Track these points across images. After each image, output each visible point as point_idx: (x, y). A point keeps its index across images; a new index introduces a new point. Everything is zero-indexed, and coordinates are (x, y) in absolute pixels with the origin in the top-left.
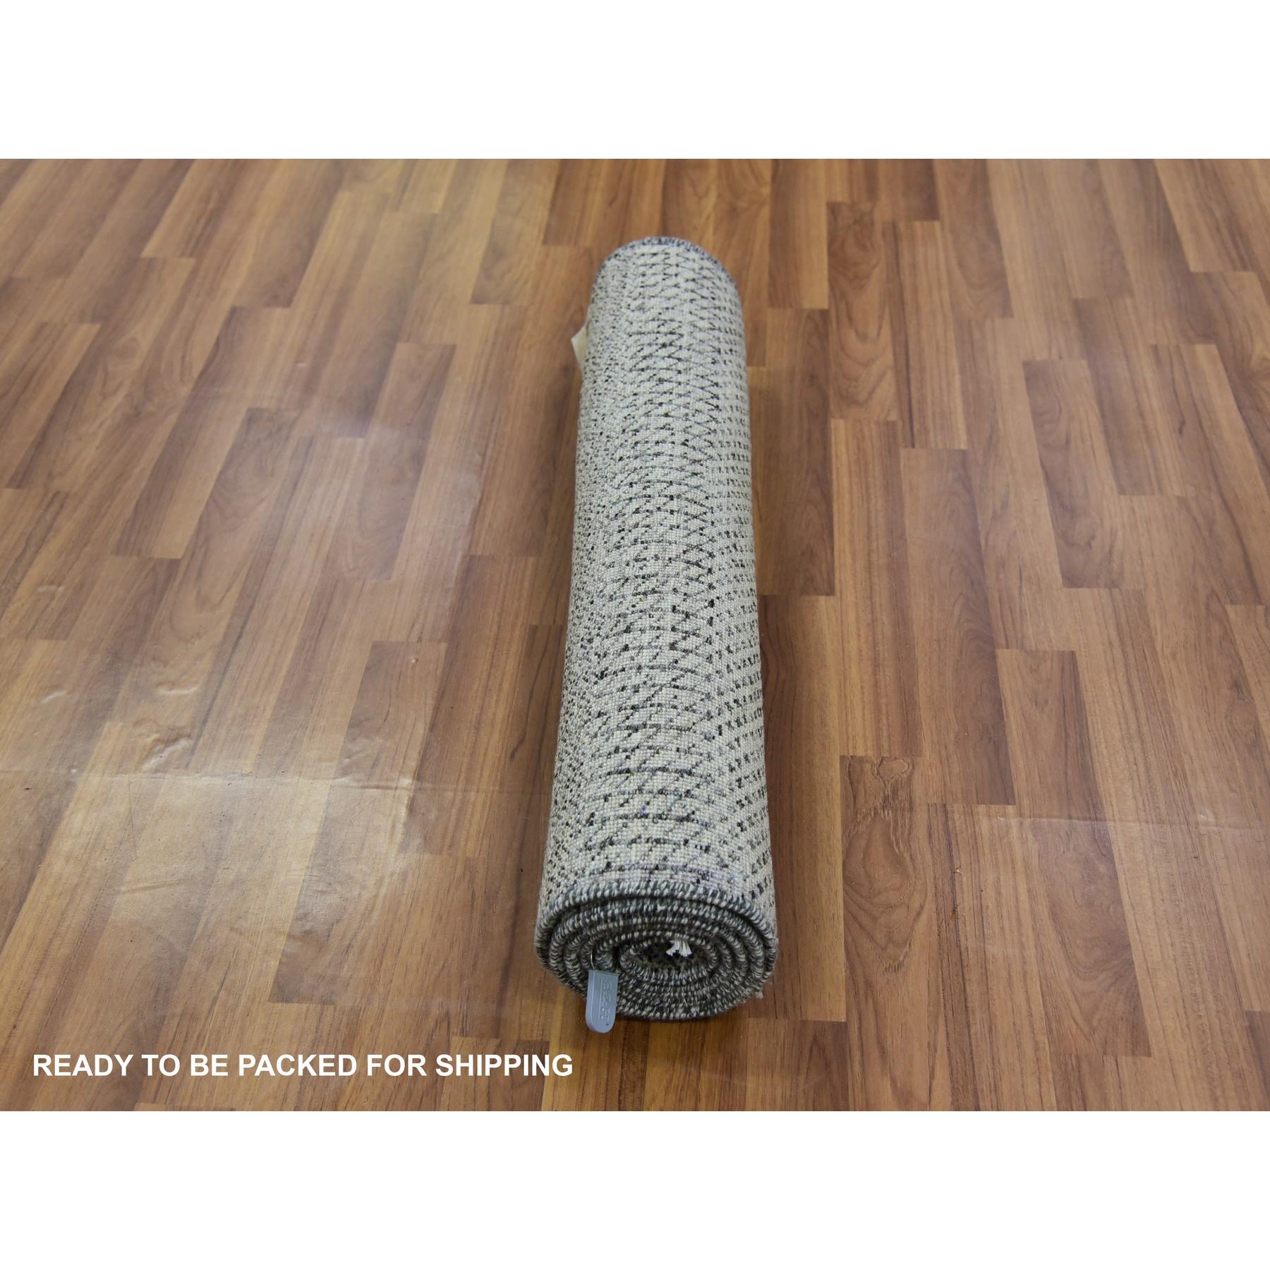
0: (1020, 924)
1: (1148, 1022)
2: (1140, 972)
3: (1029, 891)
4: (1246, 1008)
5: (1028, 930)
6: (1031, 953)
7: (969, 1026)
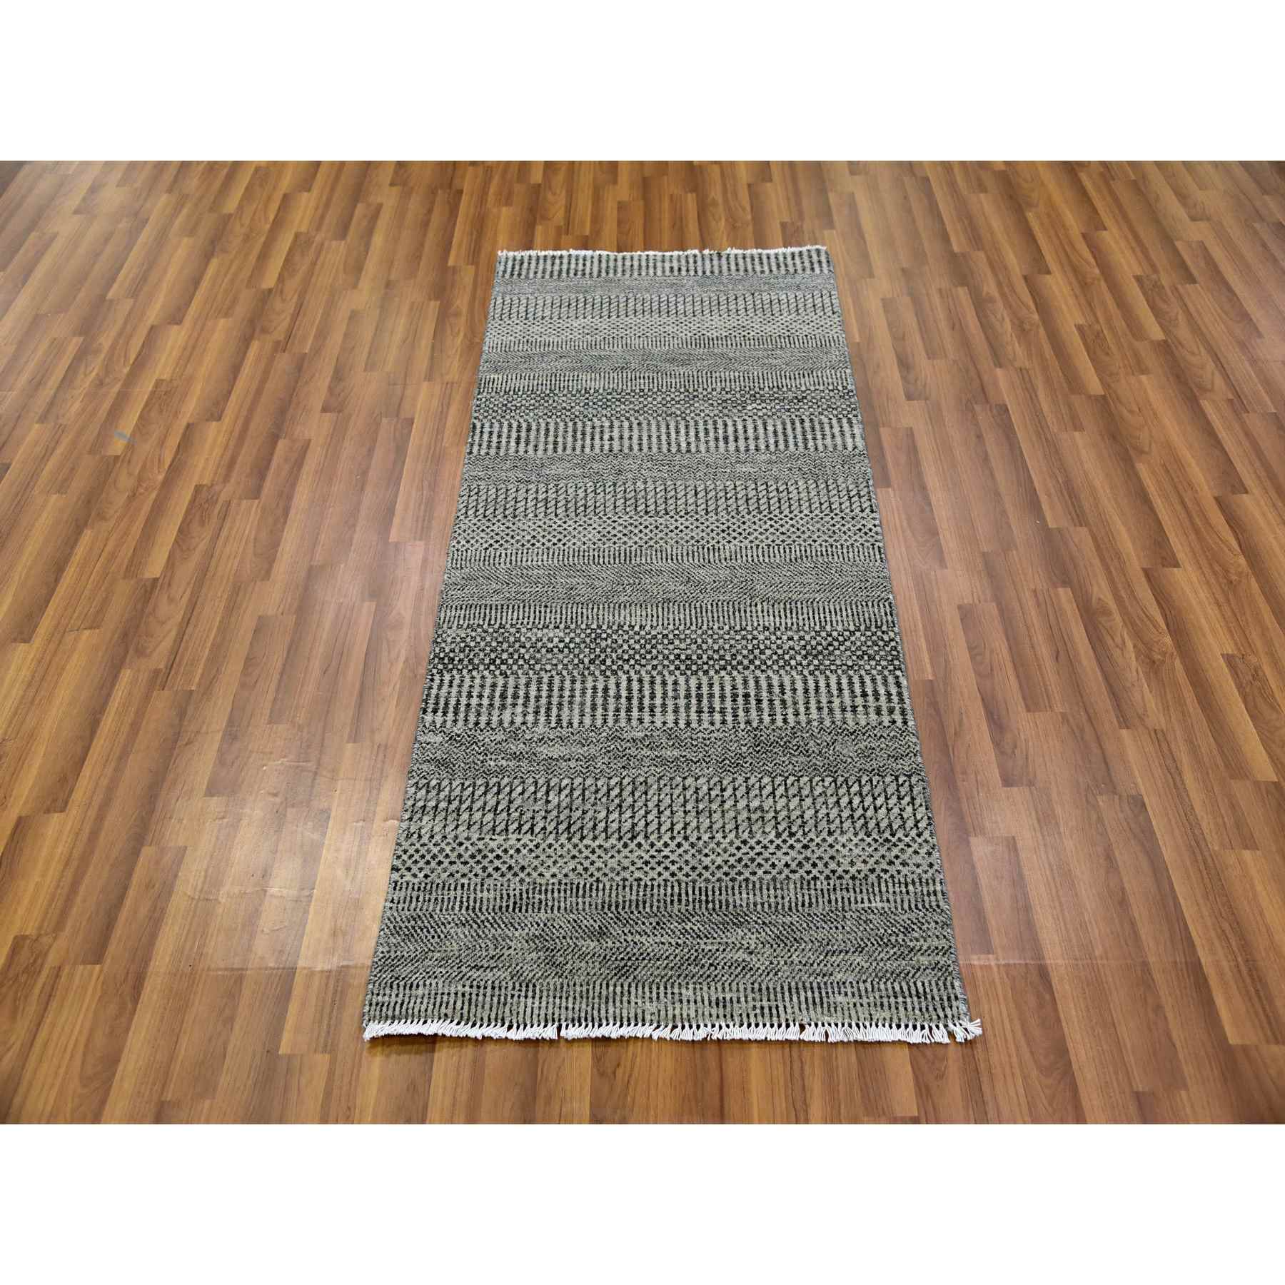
0: (1006, 1040)
1: (1084, 1103)
2: (1075, 1067)
3: (1009, 1016)
4: (1135, 1089)
5: (1012, 1047)
6: (1015, 1059)
7: (986, 1113)
